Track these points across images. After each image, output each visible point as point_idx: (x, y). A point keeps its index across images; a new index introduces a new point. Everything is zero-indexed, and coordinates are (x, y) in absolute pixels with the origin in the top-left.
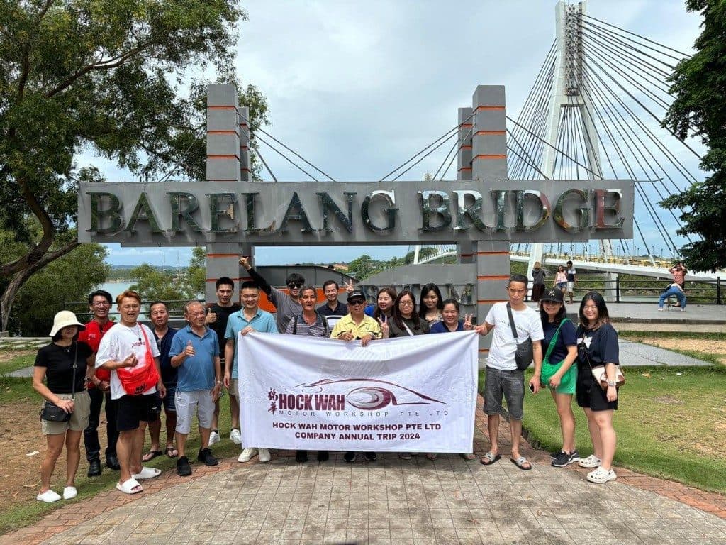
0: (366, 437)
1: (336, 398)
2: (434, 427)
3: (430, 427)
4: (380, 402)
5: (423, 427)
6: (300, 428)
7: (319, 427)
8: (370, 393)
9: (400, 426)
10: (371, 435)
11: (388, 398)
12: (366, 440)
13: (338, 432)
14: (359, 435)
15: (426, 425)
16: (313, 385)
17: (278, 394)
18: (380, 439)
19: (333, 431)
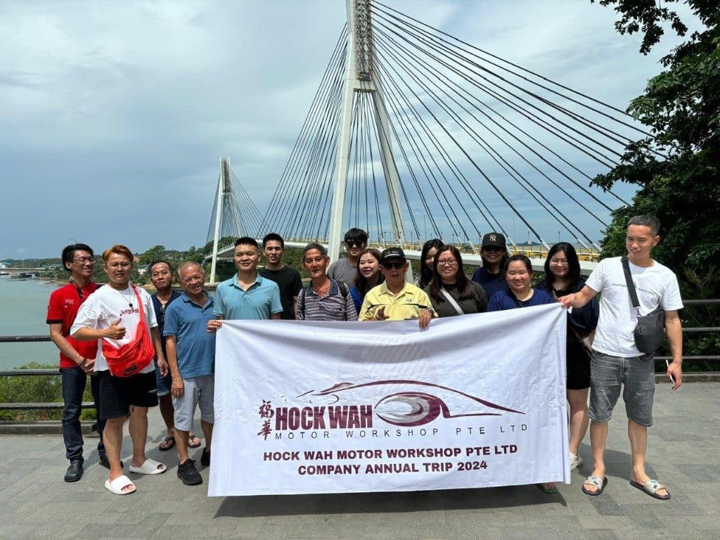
0: (407, 468)
1: (359, 411)
2: (508, 449)
3: (502, 450)
4: (425, 414)
5: (492, 451)
6: (307, 458)
7: (335, 455)
8: (409, 403)
9: (457, 451)
10: (413, 465)
11: (436, 408)
12: (407, 472)
13: (364, 462)
14: (395, 465)
15: (496, 448)
16: (325, 393)
17: (274, 408)
18: (427, 470)
19: (356, 461)
